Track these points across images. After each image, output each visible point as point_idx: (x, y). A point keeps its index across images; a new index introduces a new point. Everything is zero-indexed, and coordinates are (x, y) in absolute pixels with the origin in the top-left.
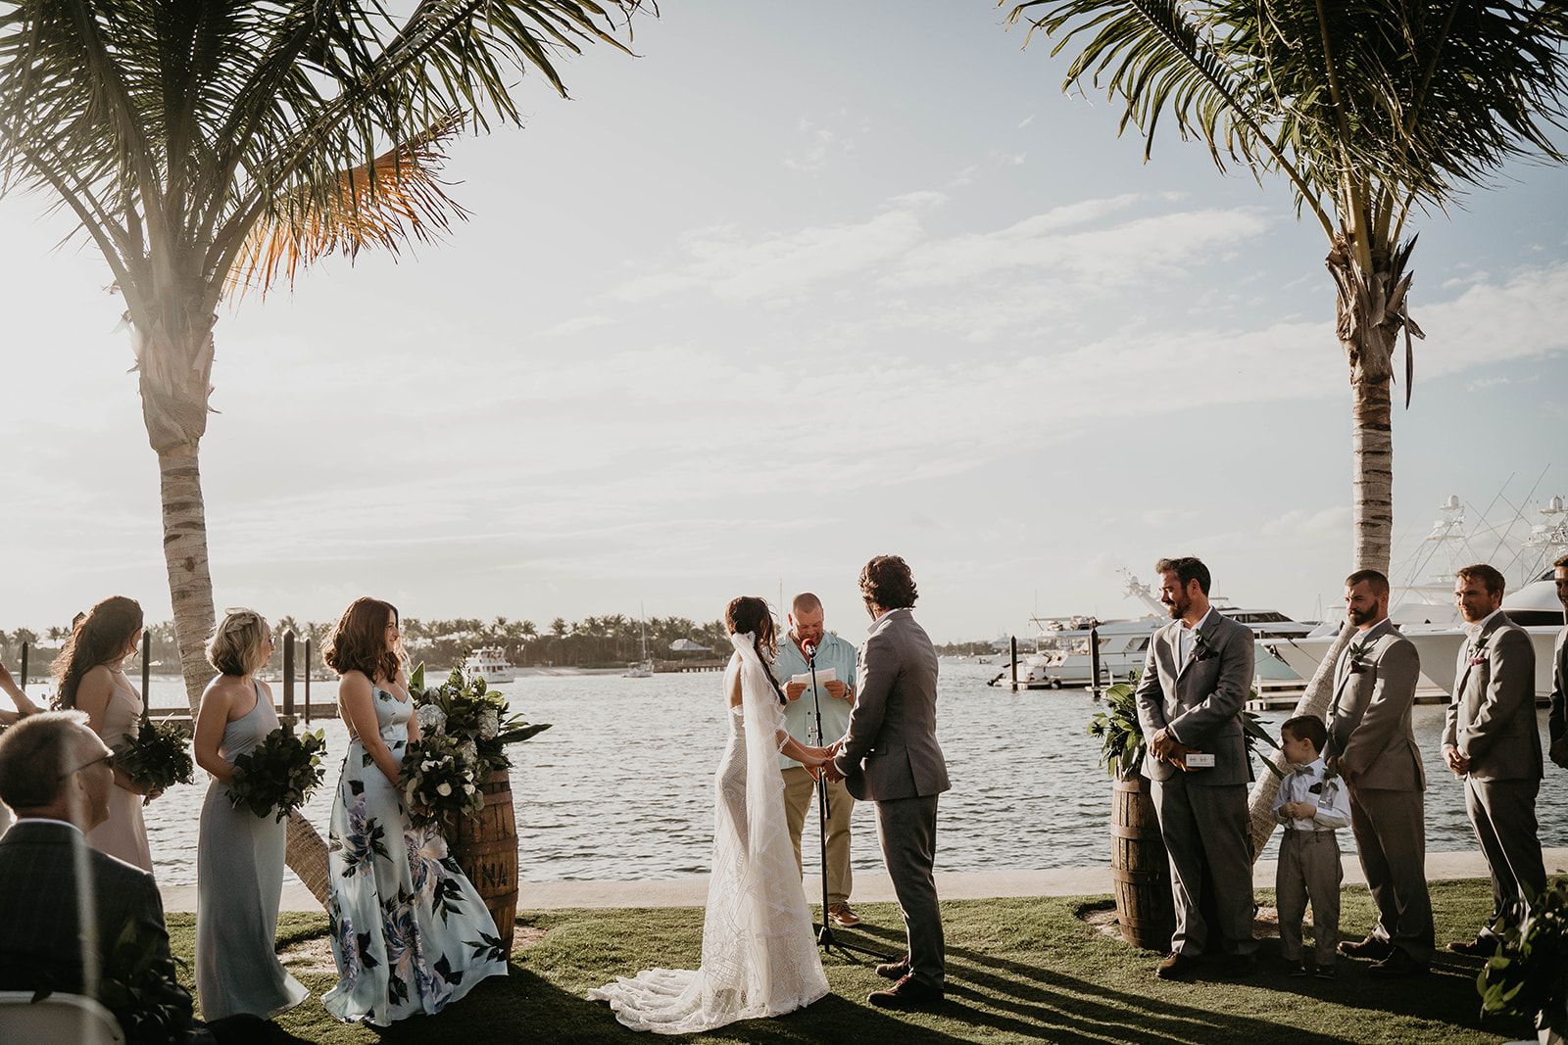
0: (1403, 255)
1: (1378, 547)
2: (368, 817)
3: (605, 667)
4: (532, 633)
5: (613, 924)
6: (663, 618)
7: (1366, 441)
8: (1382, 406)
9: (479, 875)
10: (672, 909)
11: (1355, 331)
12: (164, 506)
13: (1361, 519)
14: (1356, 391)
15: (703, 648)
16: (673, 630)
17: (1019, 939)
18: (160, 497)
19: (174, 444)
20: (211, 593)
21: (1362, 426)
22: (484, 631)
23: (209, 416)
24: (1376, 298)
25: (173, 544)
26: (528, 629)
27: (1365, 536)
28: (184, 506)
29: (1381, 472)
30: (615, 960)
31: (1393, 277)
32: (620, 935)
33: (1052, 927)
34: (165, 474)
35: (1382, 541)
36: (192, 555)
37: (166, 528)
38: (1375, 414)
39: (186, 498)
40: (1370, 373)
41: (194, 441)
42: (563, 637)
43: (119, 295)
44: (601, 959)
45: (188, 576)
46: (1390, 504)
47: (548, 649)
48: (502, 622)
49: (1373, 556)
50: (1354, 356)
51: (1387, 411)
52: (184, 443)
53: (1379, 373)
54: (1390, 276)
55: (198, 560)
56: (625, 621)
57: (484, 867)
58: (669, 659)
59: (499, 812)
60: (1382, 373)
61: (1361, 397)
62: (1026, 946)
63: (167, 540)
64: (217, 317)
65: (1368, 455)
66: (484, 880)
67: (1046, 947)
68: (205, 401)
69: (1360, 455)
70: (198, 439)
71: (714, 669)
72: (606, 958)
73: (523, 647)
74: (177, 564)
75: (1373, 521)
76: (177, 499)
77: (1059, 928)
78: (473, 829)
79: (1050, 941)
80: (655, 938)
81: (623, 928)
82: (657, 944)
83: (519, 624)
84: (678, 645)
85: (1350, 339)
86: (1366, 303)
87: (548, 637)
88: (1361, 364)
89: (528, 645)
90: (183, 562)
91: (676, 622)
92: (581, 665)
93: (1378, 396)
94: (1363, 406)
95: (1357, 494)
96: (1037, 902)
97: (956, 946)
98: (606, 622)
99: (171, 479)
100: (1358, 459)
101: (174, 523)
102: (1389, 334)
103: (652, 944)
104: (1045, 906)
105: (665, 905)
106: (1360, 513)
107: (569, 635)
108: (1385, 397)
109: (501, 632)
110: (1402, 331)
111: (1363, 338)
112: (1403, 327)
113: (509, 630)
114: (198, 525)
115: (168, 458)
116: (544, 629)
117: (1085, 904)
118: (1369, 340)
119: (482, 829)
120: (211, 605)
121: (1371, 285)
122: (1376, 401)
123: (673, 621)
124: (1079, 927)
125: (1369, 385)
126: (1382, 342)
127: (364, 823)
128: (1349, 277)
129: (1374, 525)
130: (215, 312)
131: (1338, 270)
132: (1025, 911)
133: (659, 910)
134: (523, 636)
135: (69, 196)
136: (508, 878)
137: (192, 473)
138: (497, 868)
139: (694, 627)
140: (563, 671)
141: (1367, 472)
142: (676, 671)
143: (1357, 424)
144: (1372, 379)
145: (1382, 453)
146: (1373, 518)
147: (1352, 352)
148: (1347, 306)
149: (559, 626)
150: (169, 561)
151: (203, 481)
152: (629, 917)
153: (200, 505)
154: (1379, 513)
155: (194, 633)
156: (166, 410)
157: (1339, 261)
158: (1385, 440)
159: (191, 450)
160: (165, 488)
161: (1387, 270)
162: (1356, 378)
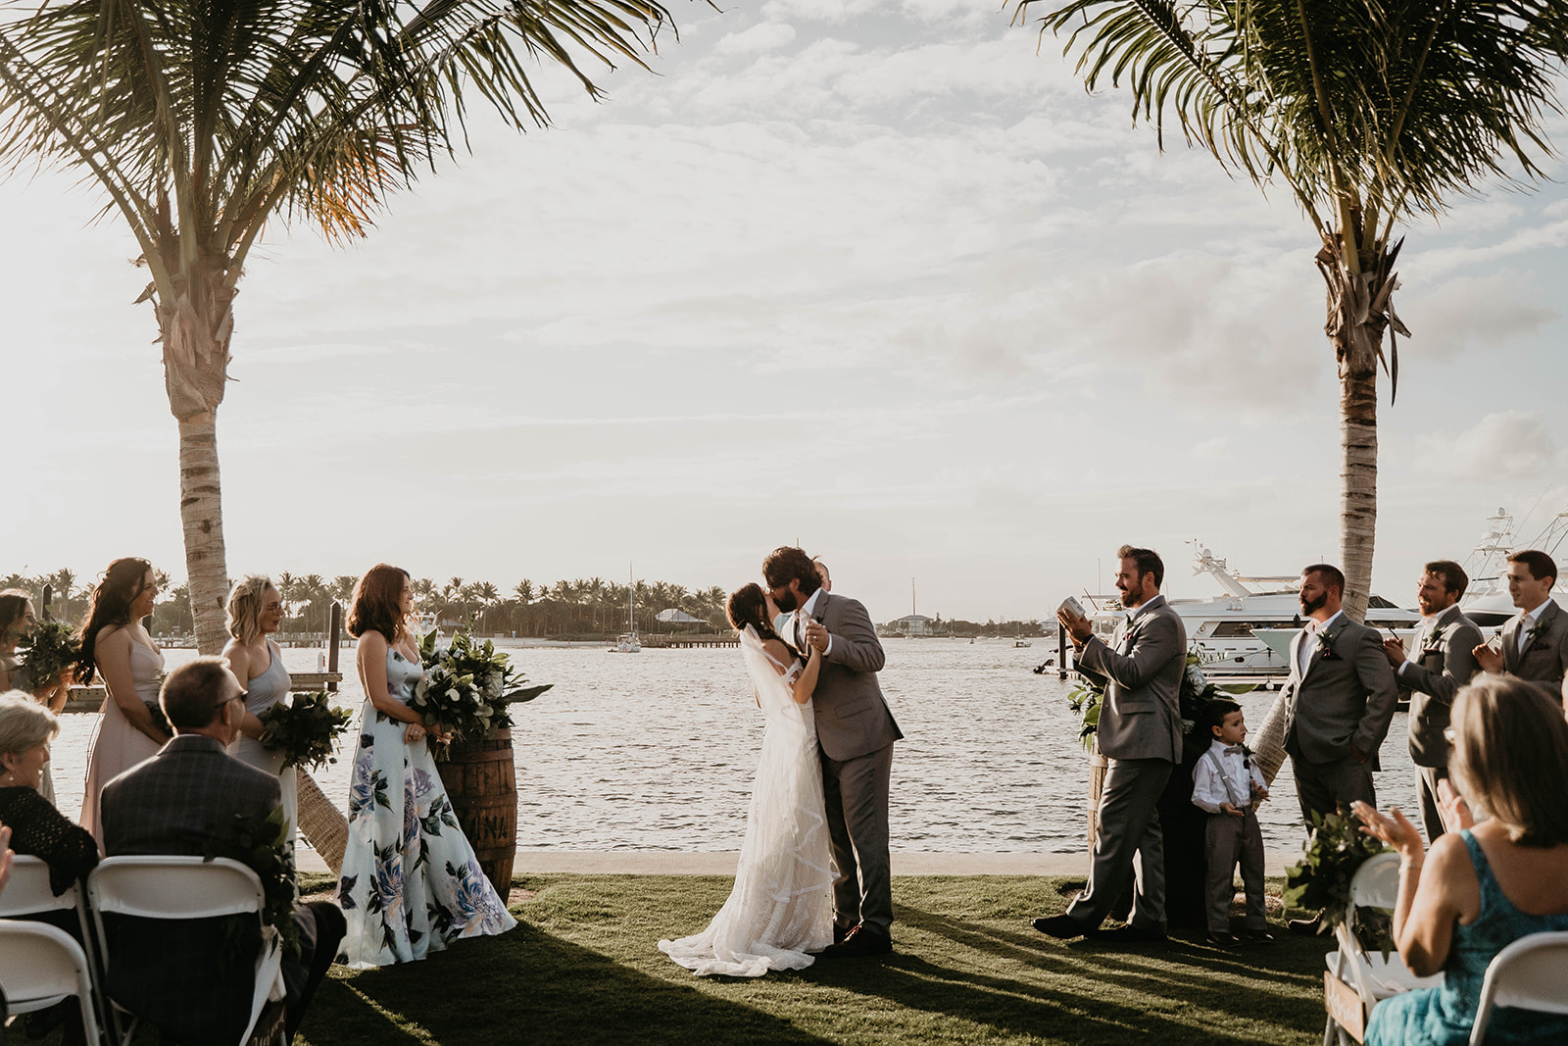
0: (1390, 255)
1: (1362, 539)
2: (374, 769)
3: (579, 640)
4: (493, 596)
5: (602, 887)
6: (650, 583)
7: (1351, 435)
8: (1367, 401)
9: (482, 826)
10: (660, 877)
11: (1342, 328)
12: (182, 470)
13: (1344, 511)
14: (1343, 385)
15: (697, 620)
16: (660, 598)
17: (997, 908)
18: (179, 462)
19: (195, 411)
20: (224, 554)
21: (1347, 421)
22: (436, 594)
23: (228, 384)
24: (1362, 297)
25: (191, 507)
26: (488, 592)
27: (1349, 527)
28: (202, 471)
29: (1365, 466)
30: (606, 915)
31: (1379, 277)
32: (609, 895)
33: (1031, 900)
34: (184, 439)
35: (1364, 533)
36: (208, 518)
37: (184, 491)
38: (1361, 408)
39: (205, 463)
40: (1356, 370)
41: (213, 408)
42: (530, 602)
43: (146, 268)
44: (592, 914)
45: (204, 538)
46: (1374, 497)
47: (512, 617)
48: (457, 582)
49: (1356, 548)
50: (1340, 353)
51: (1372, 407)
52: (204, 410)
53: (1364, 370)
54: (1376, 276)
55: (214, 523)
56: (605, 586)
57: (487, 819)
58: (655, 632)
59: (502, 767)
60: (1367, 370)
61: (1347, 391)
62: (1002, 915)
63: (186, 503)
64: (238, 291)
65: (1352, 449)
66: (486, 831)
67: (1021, 916)
68: (224, 370)
69: (1345, 449)
70: (216, 407)
71: (709, 645)
72: (597, 913)
73: (482, 613)
74: (194, 526)
75: (1356, 513)
76: (195, 464)
77: (1037, 901)
78: (478, 783)
79: (1026, 912)
80: (645, 899)
81: (613, 890)
82: (646, 904)
83: (478, 586)
84: (666, 615)
85: (1337, 335)
86: (1352, 300)
87: (513, 602)
88: (1347, 360)
89: (489, 611)
90: (200, 524)
91: (665, 588)
92: (551, 636)
93: (1364, 392)
94: (1348, 401)
95: (1341, 486)
96: (1021, 879)
97: (935, 913)
98: (581, 586)
99: (190, 445)
100: (1344, 452)
101: (192, 487)
102: (1375, 333)
103: (641, 903)
104: (1029, 883)
105: (654, 873)
106: (1345, 505)
107: (537, 601)
108: (1369, 393)
109: (455, 595)
110: (1387, 329)
111: (1349, 335)
112: (1388, 325)
113: (467, 593)
114: (214, 489)
115: (189, 425)
116: (507, 592)
117: (1069, 883)
118: (1355, 337)
119: (486, 783)
120: (224, 566)
121: (1357, 284)
122: (1362, 397)
123: (661, 587)
124: (1058, 900)
125: (1354, 381)
126: (1367, 339)
127: (370, 774)
128: (1336, 275)
129: (1357, 517)
130: (236, 286)
131: (1326, 267)
132: (1008, 886)
133: (648, 877)
134: (481, 600)
135: (102, 174)
136: (508, 831)
137: (209, 439)
138: (498, 821)
139: (686, 595)
140: (530, 641)
141: (1351, 465)
142: (663, 646)
143: (1343, 418)
144: (1357, 375)
145: (1366, 447)
146: (1356, 510)
147: (1339, 348)
148: (1335, 303)
149: (525, 590)
150: (185, 524)
151: (219, 446)
152: (618, 881)
153: (217, 470)
154: (1363, 506)
155: (208, 592)
156: (189, 380)
157: (1326, 259)
158: (1369, 435)
159: (210, 418)
160: (185, 454)
161: (1374, 270)
162: (1343, 374)
